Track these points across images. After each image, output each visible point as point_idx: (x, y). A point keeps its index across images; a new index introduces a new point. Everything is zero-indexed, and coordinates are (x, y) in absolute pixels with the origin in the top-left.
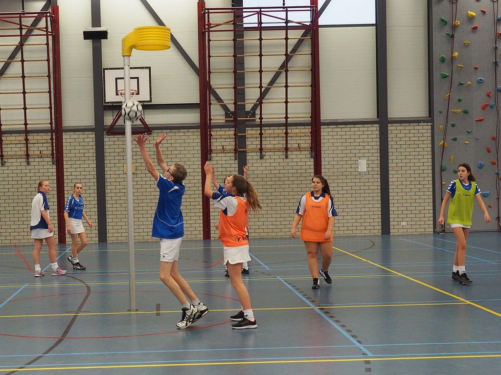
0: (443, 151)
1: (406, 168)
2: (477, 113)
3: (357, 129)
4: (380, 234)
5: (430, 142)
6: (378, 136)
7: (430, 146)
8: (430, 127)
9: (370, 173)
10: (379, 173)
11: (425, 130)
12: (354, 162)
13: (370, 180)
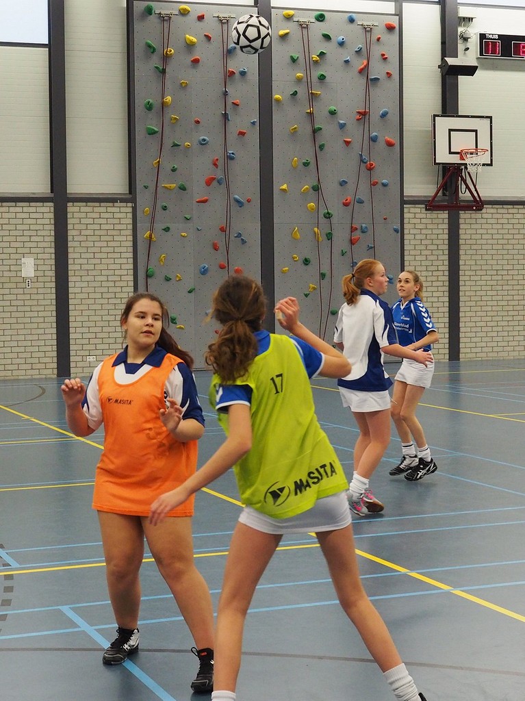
0: (149, 247)
1: (94, 273)
2: (198, 190)
3: (19, 209)
4: (55, 376)
5: (130, 232)
6: (53, 222)
7: (130, 238)
8: (130, 210)
9: (40, 279)
10: (54, 279)
11: (123, 213)
12: (14, 262)
13: (40, 291)
